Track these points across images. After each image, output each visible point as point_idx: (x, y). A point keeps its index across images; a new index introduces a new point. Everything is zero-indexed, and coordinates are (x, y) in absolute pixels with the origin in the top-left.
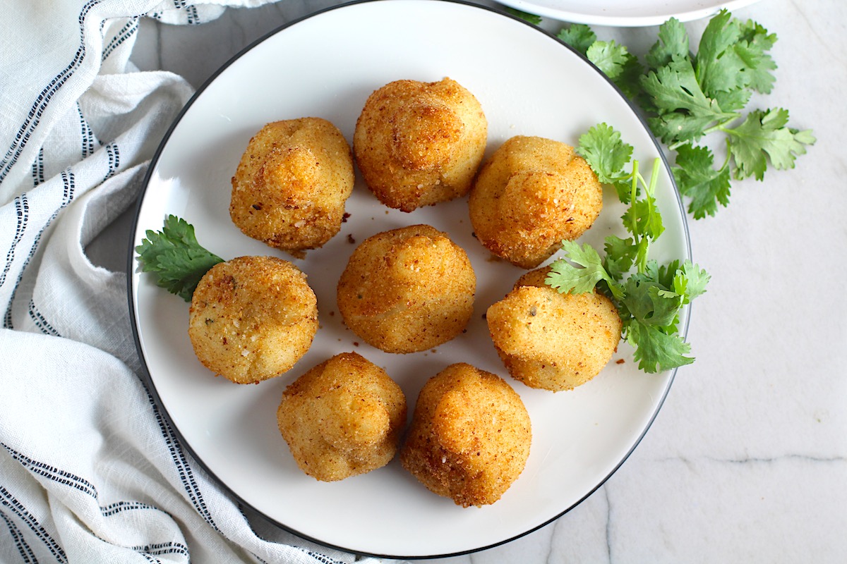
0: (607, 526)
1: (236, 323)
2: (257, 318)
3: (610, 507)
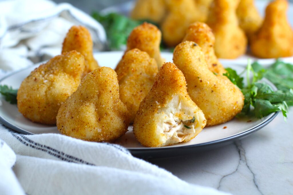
2: (54, 68)
3: (254, 175)
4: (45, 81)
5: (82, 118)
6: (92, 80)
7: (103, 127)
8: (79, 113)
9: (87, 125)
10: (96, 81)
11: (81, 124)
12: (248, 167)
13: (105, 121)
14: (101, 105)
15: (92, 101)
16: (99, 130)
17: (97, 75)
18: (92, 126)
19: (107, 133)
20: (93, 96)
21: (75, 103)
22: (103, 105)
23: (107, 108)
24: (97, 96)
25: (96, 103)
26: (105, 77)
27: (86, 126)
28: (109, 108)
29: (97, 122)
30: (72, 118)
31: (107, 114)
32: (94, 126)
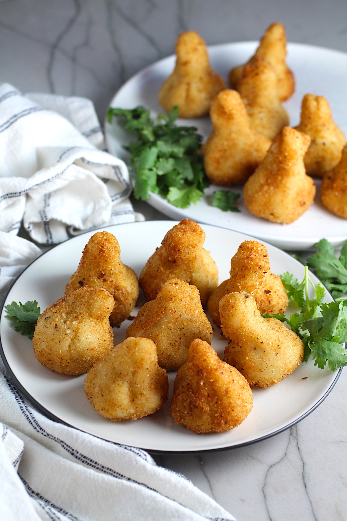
0: (303, 473)
1: (64, 315)
2: (77, 311)
3: (304, 464)
4: (68, 332)
5: (113, 400)
6: (127, 357)
7: (137, 407)
8: (111, 392)
9: (118, 407)
10: (131, 358)
11: (112, 406)
12: (299, 448)
13: (139, 402)
14: (135, 384)
15: (126, 379)
16: (132, 411)
17: (132, 351)
18: (124, 409)
19: (141, 413)
20: (127, 374)
21: (106, 376)
22: (137, 385)
23: (142, 388)
24: (131, 374)
25: (130, 381)
26: (142, 354)
27: (118, 409)
28: (145, 388)
29: (130, 404)
30: (103, 396)
31: (141, 394)
32: (126, 408)
